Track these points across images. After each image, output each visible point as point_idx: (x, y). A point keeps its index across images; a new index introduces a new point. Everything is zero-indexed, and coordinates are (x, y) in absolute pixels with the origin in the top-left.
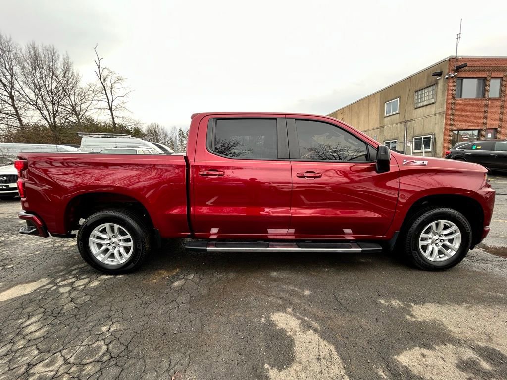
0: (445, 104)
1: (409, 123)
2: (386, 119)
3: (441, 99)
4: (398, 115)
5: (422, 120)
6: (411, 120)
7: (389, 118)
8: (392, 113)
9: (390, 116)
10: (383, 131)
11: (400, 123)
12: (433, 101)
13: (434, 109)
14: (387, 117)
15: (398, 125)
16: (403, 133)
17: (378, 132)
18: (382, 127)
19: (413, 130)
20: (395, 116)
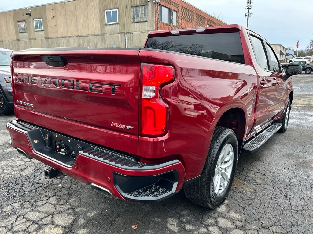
0: (154, 24)
1: (129, 35)
2: (107, 27)
3: (151, 20)
4: (118, 26)
5: (139, 34)
6: (130, 33)
7: (109, 27)
8: (112, 23)
9: (111, 25)
10: (105, 38)
11: (121, 33)
12: (145, 19)
13: (147, 26)
14: (108, 25)
15: (119, 35)
16: (124, 44)
17: (100, 39)
18: (104, 34)
19: (132, 42)
20: (115, 25)
